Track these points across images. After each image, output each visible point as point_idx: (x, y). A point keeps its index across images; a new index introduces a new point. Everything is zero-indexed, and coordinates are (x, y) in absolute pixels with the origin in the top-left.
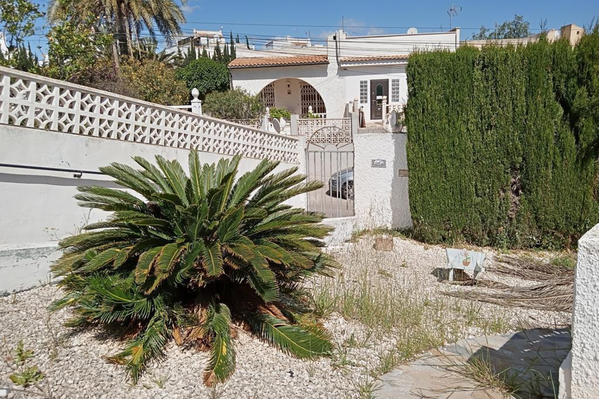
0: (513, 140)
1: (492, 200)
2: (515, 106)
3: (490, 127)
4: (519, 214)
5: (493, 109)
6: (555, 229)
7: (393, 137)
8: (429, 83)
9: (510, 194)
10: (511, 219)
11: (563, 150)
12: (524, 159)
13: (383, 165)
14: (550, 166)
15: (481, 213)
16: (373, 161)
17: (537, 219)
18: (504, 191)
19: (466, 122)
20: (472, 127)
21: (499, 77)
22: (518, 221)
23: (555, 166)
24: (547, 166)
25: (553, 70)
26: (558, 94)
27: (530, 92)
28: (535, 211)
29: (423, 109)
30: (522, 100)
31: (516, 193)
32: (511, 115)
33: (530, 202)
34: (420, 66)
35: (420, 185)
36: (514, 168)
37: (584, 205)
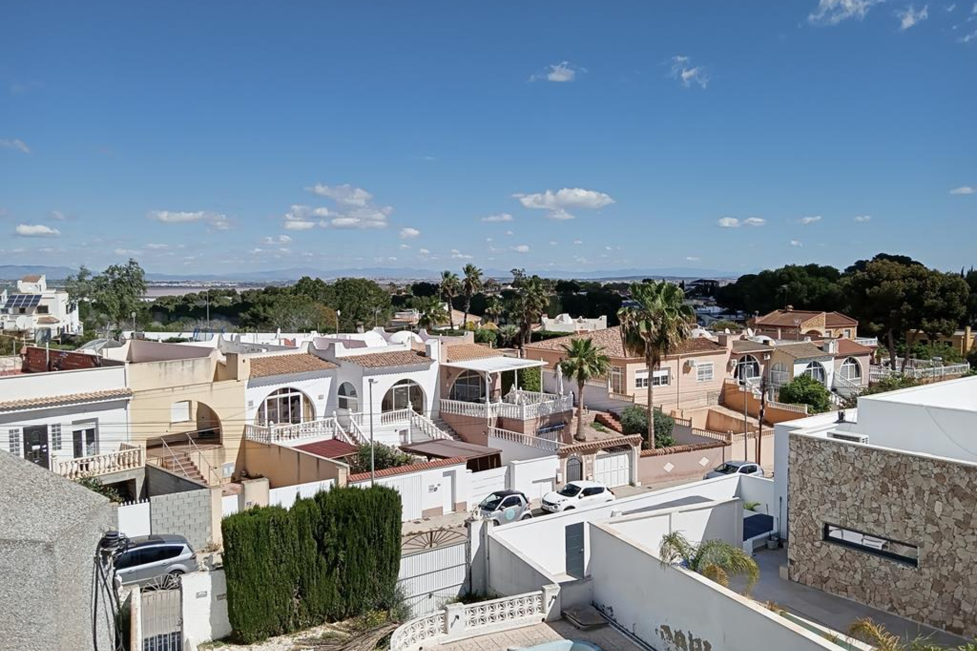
0: (295, 568)
1: (285, 605)
2: (294, 548)
3: (281, 562)
4: (300, 610)
5: (283, 551)
6: (320, 613)
7: (210, 574)
8: (243, 540)
9: (294, 599)
10: (295, 614)
11: (321, 568)
12: (301, 577)
13: (205, 595)
14: (315, 578)
15: (279, 616)
16: (198, 593)
17: (309, 610)
18: (291, 598)
19: (267, 561)
20: (271, 563)
21: (284, 532)
22: (300, 615)
23: (317, 577)
24: (313, 579)
25: (311, 522)
26: (314, 533)
27: (302, 537)
28: (309, 606)
29: (241, 559)
30: (297, 543)
31: (297, 597)
32: (292, 554)
33: (306, 601)
34: (237, 531)
35: (241, 607)
36: (295, 583)
37: (333, 595)
